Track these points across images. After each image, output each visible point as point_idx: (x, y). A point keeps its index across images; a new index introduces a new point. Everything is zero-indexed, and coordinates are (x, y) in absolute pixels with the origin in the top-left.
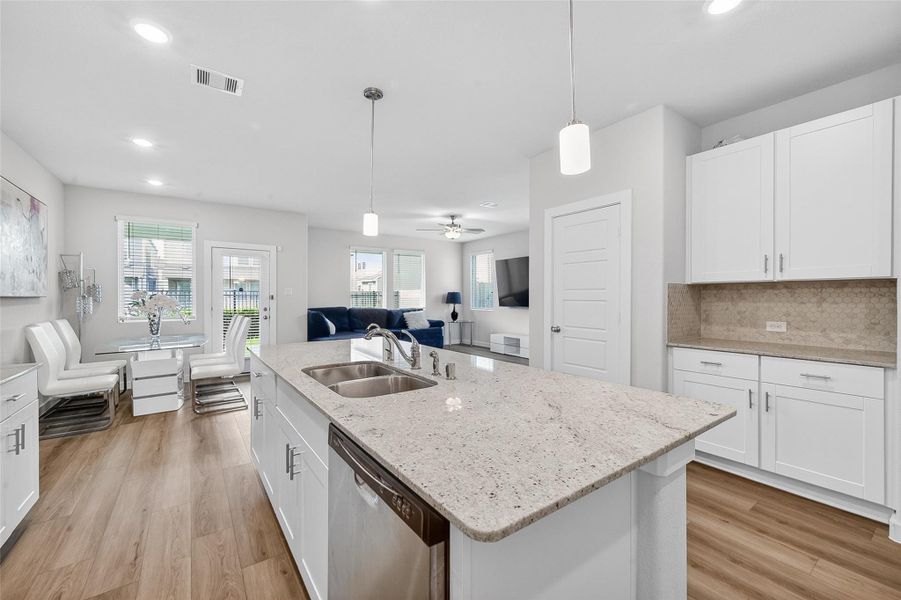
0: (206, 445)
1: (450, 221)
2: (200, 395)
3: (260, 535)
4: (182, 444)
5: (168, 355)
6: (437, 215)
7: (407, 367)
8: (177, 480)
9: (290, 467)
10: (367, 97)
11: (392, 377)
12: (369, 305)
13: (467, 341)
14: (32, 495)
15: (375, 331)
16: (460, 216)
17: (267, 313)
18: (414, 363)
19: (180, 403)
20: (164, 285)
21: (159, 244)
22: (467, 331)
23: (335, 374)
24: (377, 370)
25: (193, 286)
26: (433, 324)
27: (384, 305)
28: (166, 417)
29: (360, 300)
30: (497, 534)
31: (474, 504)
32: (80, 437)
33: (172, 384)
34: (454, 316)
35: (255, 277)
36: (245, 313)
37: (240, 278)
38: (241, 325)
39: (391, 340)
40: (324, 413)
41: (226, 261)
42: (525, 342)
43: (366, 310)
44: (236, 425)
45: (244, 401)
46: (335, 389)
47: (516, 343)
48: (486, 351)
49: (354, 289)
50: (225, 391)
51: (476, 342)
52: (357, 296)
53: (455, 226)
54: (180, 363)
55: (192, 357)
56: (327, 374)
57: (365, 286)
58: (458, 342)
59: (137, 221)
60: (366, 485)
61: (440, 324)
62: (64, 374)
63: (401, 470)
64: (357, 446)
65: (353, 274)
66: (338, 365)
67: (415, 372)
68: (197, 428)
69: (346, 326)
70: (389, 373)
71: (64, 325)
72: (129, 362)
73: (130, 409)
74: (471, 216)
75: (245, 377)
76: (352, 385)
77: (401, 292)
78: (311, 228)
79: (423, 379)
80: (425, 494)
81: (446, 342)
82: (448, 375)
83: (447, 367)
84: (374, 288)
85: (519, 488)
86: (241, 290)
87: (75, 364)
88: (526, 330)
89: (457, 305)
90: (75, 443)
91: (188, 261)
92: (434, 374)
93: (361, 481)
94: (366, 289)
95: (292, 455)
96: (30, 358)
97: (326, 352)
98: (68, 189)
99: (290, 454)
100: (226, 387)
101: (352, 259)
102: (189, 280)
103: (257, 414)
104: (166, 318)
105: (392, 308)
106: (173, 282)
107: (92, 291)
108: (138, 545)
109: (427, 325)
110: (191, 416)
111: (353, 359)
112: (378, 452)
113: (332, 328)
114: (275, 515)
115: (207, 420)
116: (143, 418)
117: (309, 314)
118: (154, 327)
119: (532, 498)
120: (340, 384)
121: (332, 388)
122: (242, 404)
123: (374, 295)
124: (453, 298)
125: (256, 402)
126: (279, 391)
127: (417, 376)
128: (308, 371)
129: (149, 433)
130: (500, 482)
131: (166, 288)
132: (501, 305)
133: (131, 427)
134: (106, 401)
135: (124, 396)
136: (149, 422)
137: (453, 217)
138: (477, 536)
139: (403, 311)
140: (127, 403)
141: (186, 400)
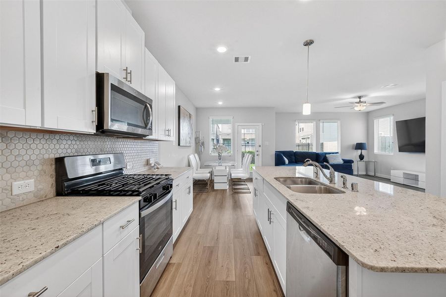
0: (237, 205)
1: (358, 100)
2: (234, 185)
3: (257, 245)
4: (229, 203)
5: (224, 168)
6: (349, 98)
7: (327, 182)
8: (228, 216)
9: (269, 219)
10: (305, 45)
11: (318, 186)
12: (305, 150)
13: (372, 174)
14: (191, 209)
15: (309, 162)
16: (365, 96)
17: (258, 153)
18: (331, 181)
19: (228, 187)
20: (221, 141)
21: (220, 125)
22: (372, 167)
23: (289, 181)
24: (310, 182)
25: (232, 141)
26: (345, 161)
27: (314, 150)
28: (224, 191)
29: (300, 148)
30: (377, 268)
31: (364, 251)
32: (200, 194)
33: (225, 179)
34: (361, 157)
35: (253, 137)
36: (250, 153)
37: (248, 137)
38: (248, 158)
39: (318, 168)
40: (284, 197)
41: (243, 131)
42: (422, 177)
43: (304, 152)
44: (247, 199)
45: (249, 189)
46: (289, 188)
47: (416, 178)
48: (387, 181)
49: (297, 142)
50: (242, 185)
51: (378, 175)
52: (299, 146)
53: (362, 102)
54: (228, 172)
55: (232, 169)
56: (285, 181)
57: (303, 140)
58: (364, 173)
59: (215, 118)
60: (304, 231)
61: (351, 162)
62: (196, 172)
63: (322, 227)
64: (300, 213)
65: (297, 134)
66: (290, 178)
67: (332, 185)
68: (234, 198)
69: (294, 160)
70: (317, 184)
71: (196, 155)
72: (213, 169)
73: (213, 186)
74: (373, 95)
75: (250, 180)
76: (297, 187)
77: (325, 143)
78: (276, 113)
79: (337, 189)
80: (335, 240)
81: (355, 173)
82: (353, 189)
83: (352, 185)
84: (309, 141)
85: (396, 253)
86: (248, 143)
87: (199, 169)
88: (424, 169)
89: (363, 151)
90: (200, 195)
91: (230, 131)
92: (344, 187)
93: (302, 229)
94: (304, 141)
95: (270, 214)
96: (189, 165)
97: (285, 171)
98: (197, 109)
99: (269, 213)
100: (243, 183)
101: (297, 127)
102: (230, 139)
103: (255, 195)
104: (224, 154)
105: (319, 151)
106: (224, 140)
107: (203, 144)
108: (218, 234)
109: (342, 162)
110: (231, 193)
111: (297, 175)
112: (310, 217)
113: (287, 161)
114: (263, 239)
115: (237, 195)
116: (217, 190)
117: (275, 154)
118: (220, 157)
119: (406, 260)
120: (291, 186)
121: (288, 187)
122: (249, 191)
123: (309, 145)
124: (359, 146)
125: (255, 189)
126: (264, 185)
127: (333, 188)
128: (276, 179)
129: (219, 196)
130: (382, 247)
131: (222, 142)
132: (399, 151)
133: (214, 193)
134: (207, 183)
135: (212, 181)
136: (219, 192)
137: (360, 97)
138: (363, 265)
139: (326, 153)
140: (212, 184)
141: (230, 186)
